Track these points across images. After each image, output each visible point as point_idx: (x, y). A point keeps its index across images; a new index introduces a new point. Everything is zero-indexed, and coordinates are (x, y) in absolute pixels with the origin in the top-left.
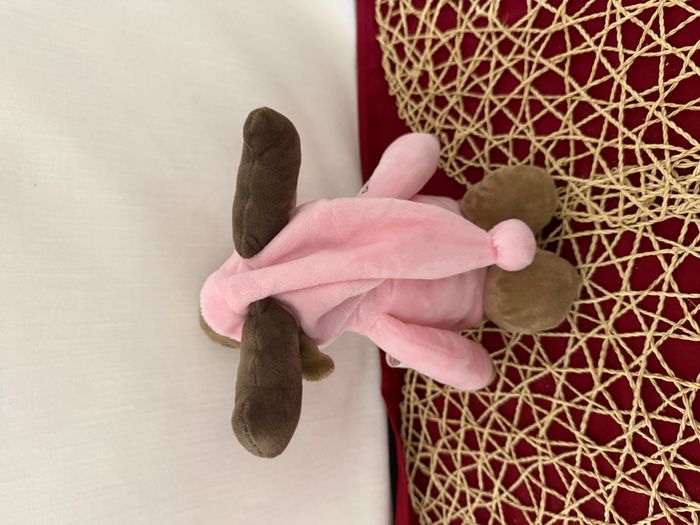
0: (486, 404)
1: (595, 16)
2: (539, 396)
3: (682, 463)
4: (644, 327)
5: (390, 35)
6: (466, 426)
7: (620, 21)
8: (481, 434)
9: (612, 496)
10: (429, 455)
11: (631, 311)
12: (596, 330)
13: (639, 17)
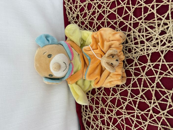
3: (168, 116)
6: (101, 107)
9: (146, 127)
10: (90, 116)
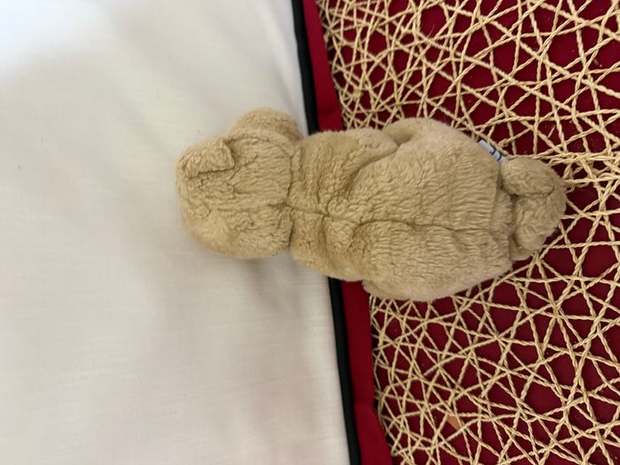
0: (434, 361)
1: (508, 10)
2: (485, 360)
7: (531, 9)
8: (427, 386)
12: (544, 308)
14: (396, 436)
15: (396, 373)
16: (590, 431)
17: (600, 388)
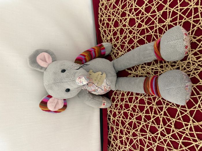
0: (125, 123)
1: (152, 26)
2: (138, 121)
4: (163, 104)
5: (102, 28)
7: (158, 27)
8: (124, 130)
11: (160, 100)
12: (152, 104)
13: (162, 26)
14: (117, 147)
15: (116, 128)
16: (166, 137)
17: (167, 125)
